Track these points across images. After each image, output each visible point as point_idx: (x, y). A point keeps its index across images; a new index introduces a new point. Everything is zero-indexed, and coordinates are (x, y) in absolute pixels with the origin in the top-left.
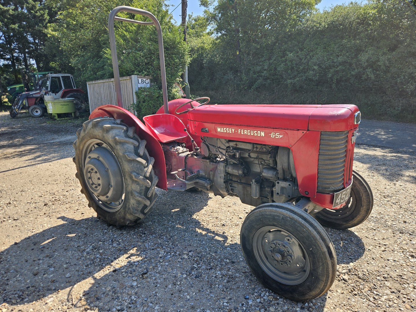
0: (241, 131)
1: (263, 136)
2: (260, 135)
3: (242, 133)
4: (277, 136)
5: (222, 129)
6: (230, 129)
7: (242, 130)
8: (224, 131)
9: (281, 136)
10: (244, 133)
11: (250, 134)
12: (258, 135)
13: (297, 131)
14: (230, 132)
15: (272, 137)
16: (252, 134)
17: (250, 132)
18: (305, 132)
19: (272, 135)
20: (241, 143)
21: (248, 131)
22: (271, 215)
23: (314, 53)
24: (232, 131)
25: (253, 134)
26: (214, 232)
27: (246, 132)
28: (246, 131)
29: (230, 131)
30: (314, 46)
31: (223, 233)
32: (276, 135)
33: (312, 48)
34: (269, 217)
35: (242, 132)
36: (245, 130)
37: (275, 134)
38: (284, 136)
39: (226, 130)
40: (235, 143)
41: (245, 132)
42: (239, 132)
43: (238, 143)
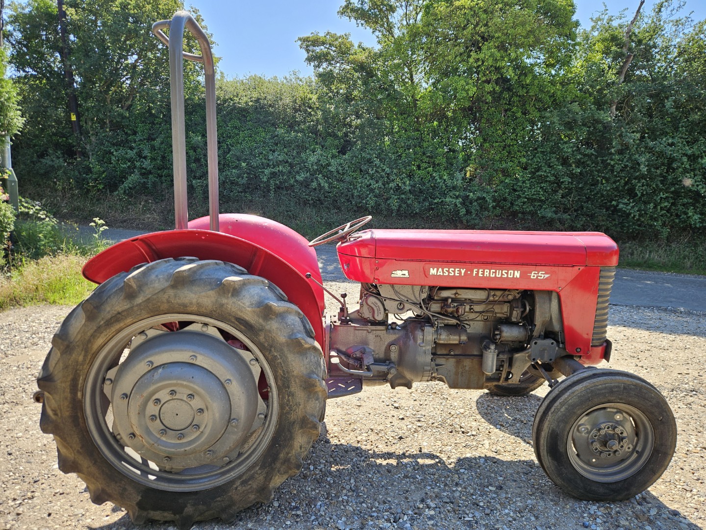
0: (478, 272)
1: (518, 277)
2: (512, 276)
3: (480, 275)
4: (541, 277)
5: (440, 269)
6: (457, 270)
7: (480, 270)
8: (443, 272)
9: (547, 276)
10: (483, 274)
11: (495, 275)
12: (509, 276)
13: (571, 268)
14: (457, 274)
15: (532, 277)
16: (497, 276)
17: (495, 272)
18: (581, 268)
19: (533, 275)
20: (467, 291)
21: (492, 271)
22: (606, 388)
23: (233, 140)
24: (460, 273)
25: (500, 276)
26: (404, 454)
27: (488, 274)
28: (488, 271)
29: (457, 272)
30: (232, 130)
31: (420, 451)
32: (540, 275)
33: (230, 133)
34: (603, 391)
35: (480, 273)
36: (486, 270)
37: (538, 273)
38: (551, 275)
39: (448, 271)
40: (454, 291)
41: (486, 273)
42: (475, 273)
43: (459, 291)
